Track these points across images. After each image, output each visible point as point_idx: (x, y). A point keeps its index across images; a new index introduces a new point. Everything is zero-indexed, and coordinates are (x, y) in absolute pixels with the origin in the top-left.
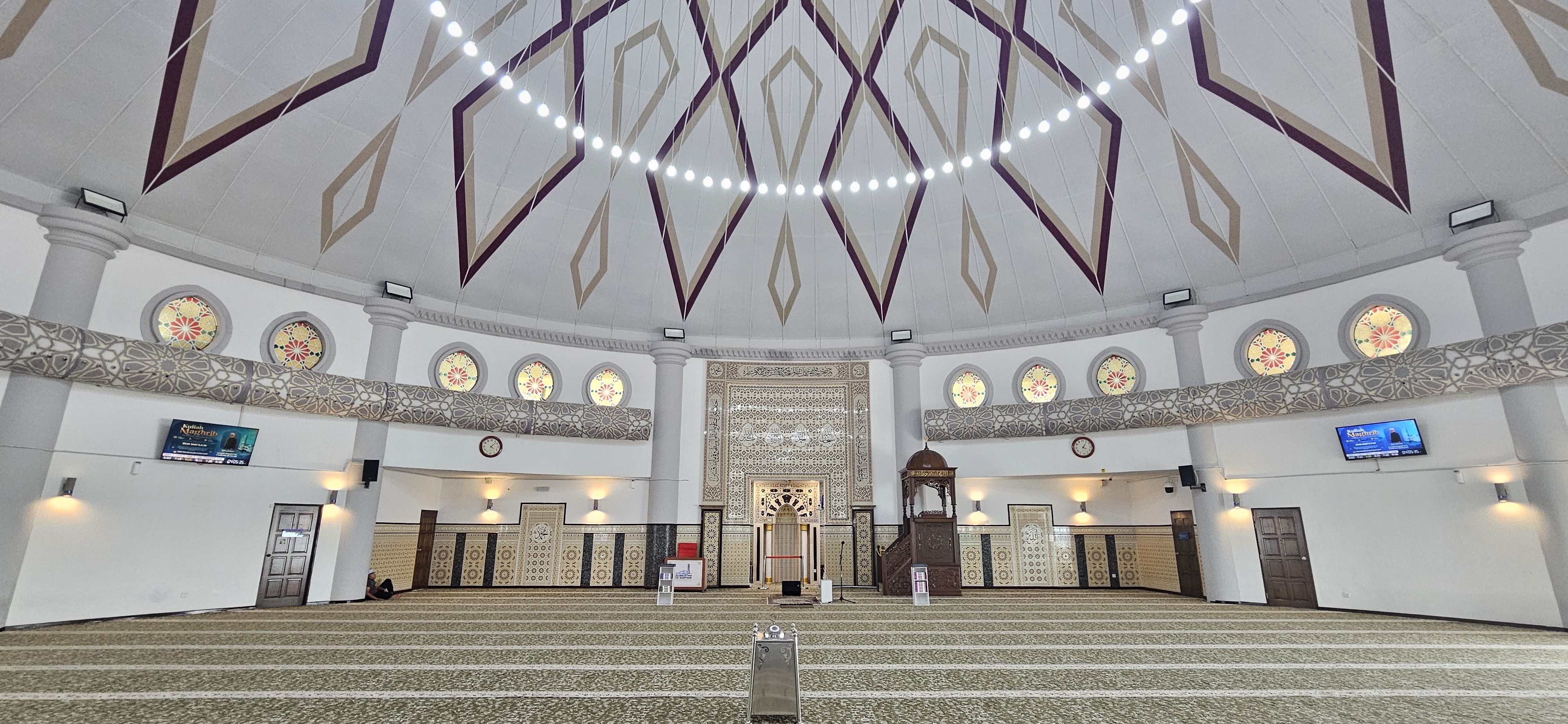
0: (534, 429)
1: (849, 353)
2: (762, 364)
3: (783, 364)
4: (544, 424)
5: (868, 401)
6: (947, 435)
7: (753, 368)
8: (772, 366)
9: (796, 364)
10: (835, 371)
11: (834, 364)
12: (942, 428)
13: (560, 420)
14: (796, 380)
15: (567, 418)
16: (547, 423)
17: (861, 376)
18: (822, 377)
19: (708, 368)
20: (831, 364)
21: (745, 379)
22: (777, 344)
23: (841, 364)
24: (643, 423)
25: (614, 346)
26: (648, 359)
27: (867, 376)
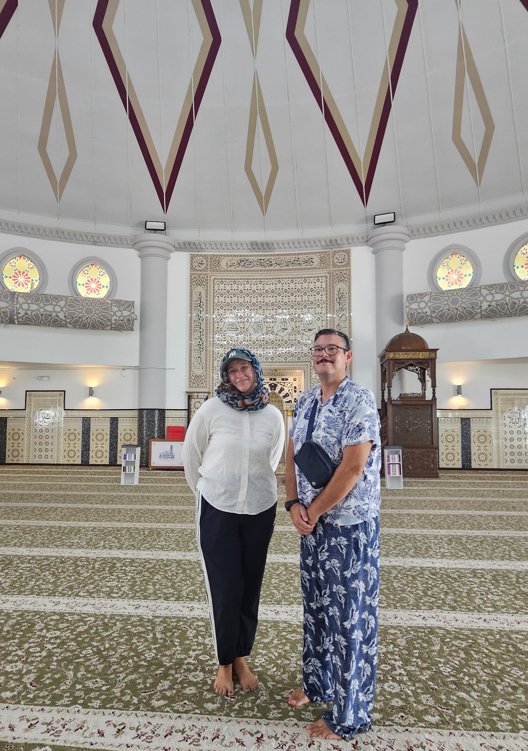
0: (17, 319)
1: (331, 242)
2: (244, 256)
3: (265, 255)
4: (26, 314)
5: (350, 289)
6: (429, 318)
7: (235, 260)
8: (254, 258)
9: (278, 255)
10: (316, 260)
11: (315, 253)
12: (425, 311)
13: (42, 310)
14: (278, 270)
15: (49, 308)
16: (29, 312)
17: (343, 264)
18: (304, 266)
19: (191, 261)
20: (312, 253)
21: (227, 271)
22: (260, 236)
23: (322, 252)
24: (126, 313)
25: (98, 240)
26: (132, 254)
27: (348, 264)
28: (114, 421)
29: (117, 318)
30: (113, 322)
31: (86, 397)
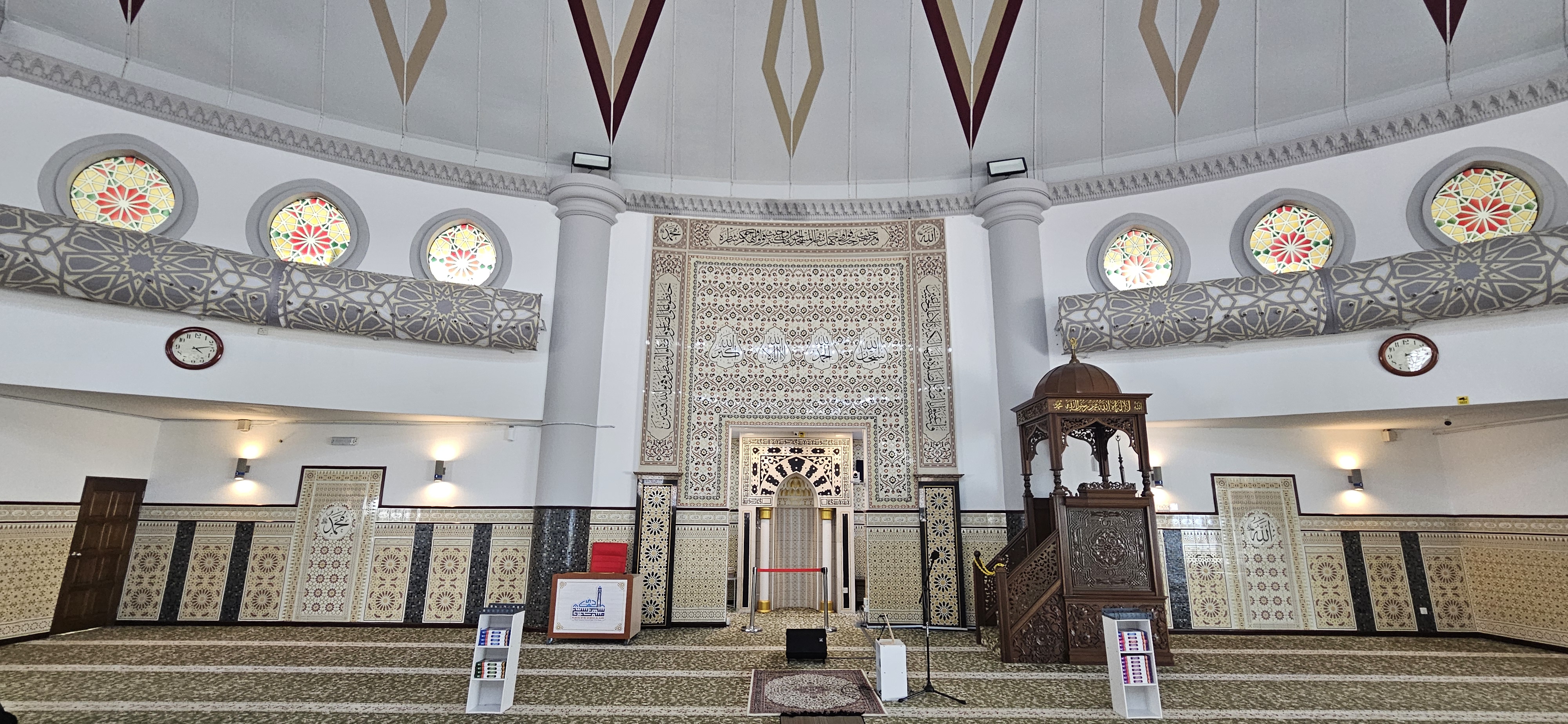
0: (285, 314)
1: (909, 205)
2: (753, 224)
3: (790, 225)
4: (306, 305)
5: (945, 288)
6: (1107, 339)
7: (736, 231)
8: (771, 229)
9: (814, 225)
10: (883, 236)
11: (882, 223)
13: (341, 299)
14: (814, 251)
15: (360, 296)
16: (312, 302)
17: (931, 244)
18: (860, 246)
19: (656, 229)
20: (875, 224)
21: (722, 249)
22: (782, 193)
23: (894, 223)
24: (522, 314)
25: (478, 181)
26: (547, 209)
27: (942, 243)
28: (483, 532)
29: (503, 323)
30: (495, 329)
31: (427, 481)
